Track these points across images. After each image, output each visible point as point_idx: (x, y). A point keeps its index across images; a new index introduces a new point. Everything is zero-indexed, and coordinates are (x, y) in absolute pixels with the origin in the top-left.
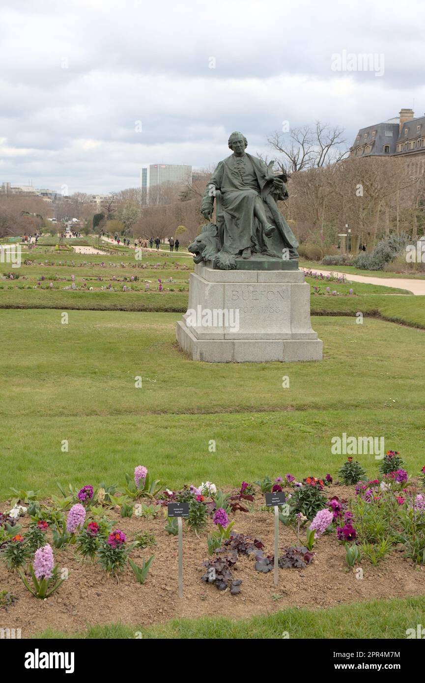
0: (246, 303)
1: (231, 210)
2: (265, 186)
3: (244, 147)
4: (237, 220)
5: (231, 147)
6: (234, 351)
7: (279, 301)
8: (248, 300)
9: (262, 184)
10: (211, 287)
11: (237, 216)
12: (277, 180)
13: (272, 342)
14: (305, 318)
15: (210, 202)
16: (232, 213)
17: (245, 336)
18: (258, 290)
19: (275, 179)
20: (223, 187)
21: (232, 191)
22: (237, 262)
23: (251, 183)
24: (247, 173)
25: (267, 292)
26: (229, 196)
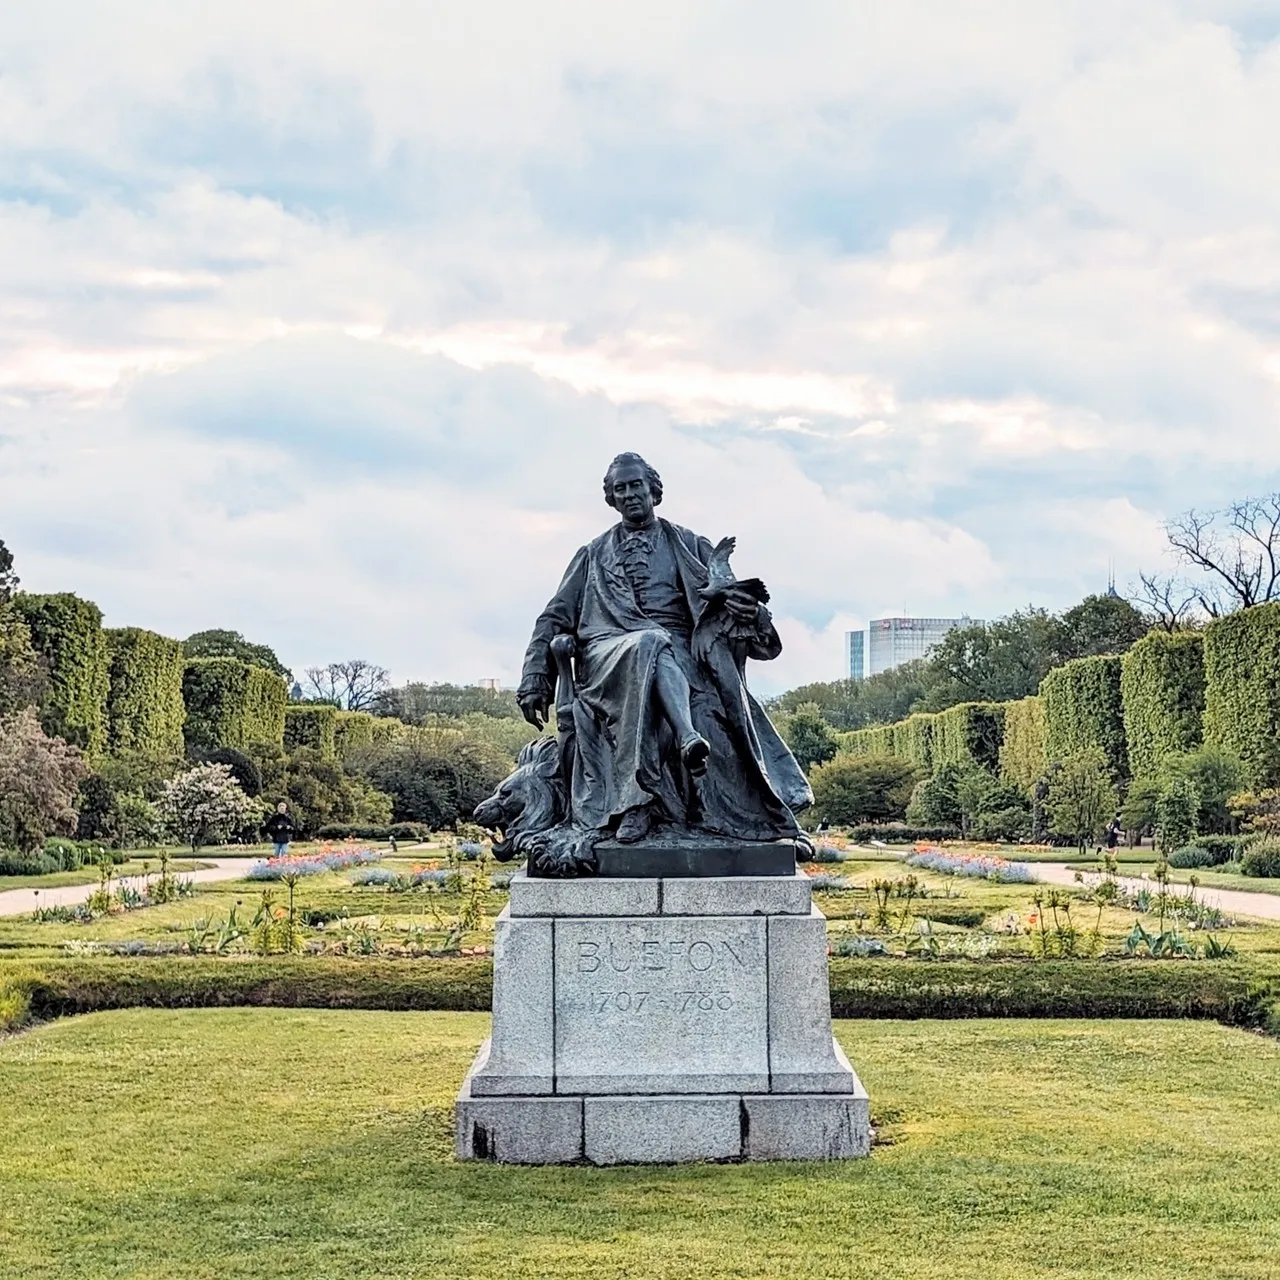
0: (625, 981)
1: (594, 693)
2: (703, 618)
3: (651, 499)
4: (610, 723)
5: (611, 501)
6: (583, 1129)
7: (730, 974)
8: (630, 970)
9: (697, 610)
10: (512, 933)
11: (609, 712)
12: (734, 597)
13: (705, 1103)
14: (815, 1023)
15: (541, 671)
16: (596, 701)
17: (620, 1086)
18: (660, 939)
19: (730, 593)
20: (584, 626)
21: (605, 637)
22: (598, 853)
23: (668, 609)
24: (654, 579)
25: (688, 945)
26: (593, 653)
